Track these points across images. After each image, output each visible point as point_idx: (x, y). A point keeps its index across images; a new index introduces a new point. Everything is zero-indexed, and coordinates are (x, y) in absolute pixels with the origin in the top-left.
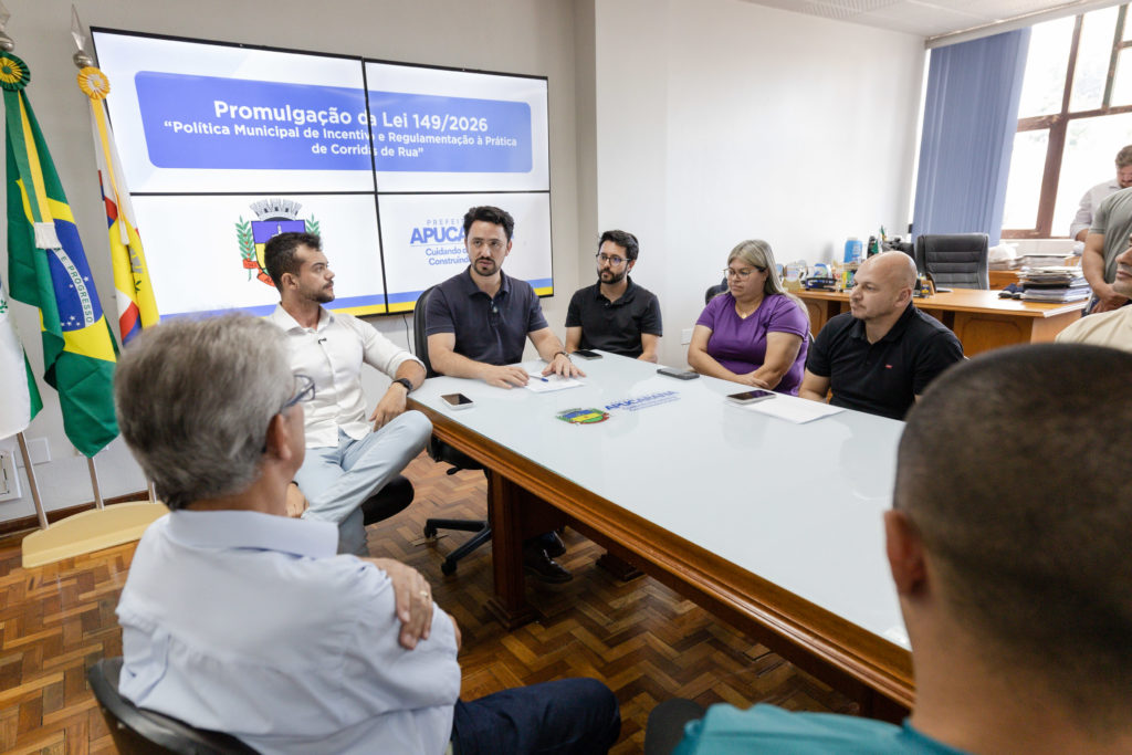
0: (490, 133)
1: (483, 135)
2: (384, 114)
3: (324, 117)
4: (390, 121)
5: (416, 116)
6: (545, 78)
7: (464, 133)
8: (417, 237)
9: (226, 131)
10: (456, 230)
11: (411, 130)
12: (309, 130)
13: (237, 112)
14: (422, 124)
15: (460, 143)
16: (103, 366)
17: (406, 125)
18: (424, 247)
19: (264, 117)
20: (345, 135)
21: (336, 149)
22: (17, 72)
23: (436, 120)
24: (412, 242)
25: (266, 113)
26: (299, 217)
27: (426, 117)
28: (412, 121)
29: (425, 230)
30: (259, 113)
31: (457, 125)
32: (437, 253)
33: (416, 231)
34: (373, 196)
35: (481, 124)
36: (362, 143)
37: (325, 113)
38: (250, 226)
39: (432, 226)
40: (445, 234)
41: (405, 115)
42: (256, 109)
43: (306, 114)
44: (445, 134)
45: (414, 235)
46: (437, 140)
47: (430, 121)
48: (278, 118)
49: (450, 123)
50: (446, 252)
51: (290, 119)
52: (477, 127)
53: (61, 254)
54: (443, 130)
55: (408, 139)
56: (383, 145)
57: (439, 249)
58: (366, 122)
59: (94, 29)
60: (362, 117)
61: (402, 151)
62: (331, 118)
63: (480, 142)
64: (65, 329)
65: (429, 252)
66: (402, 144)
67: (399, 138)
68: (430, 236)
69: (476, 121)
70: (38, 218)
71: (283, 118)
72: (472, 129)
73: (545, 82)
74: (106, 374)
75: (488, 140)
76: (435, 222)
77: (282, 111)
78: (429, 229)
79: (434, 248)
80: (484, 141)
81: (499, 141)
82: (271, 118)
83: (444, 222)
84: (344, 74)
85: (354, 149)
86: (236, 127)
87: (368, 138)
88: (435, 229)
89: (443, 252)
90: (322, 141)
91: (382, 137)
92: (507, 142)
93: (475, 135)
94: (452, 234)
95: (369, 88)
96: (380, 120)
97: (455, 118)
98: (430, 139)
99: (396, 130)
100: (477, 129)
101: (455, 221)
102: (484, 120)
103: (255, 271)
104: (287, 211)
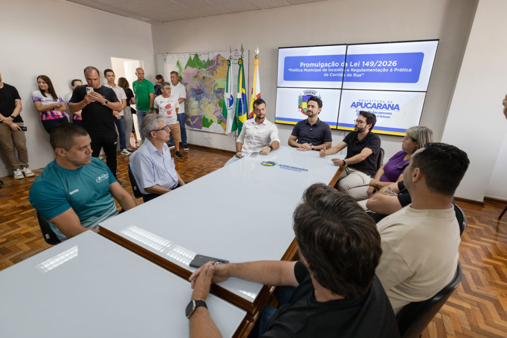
0: (398, 67)
1: (393, 68)
2: (351, 63)
3: (330, 65)
4: (353, 64)
5: (364, 62)
6: (438, 40)
7: (384, 67)
8: (354, 105)
9: (302, 70)
10: (371, 104)
11: (361, 67)
12: (324, 69)
13: (305, 65)
14: (366, 65)
15: (381, 71)
17: (359, 66)
18: (356, 109)
20: (335, 70)
21: (332, 75)
22: (241, 62)
23: (372, 63)
24: (351, 107)
25: (313, 65)
27: (368, 62)
28: (361, 64)
29: (358, 103)
30: (311, 65)
31: (382, 64)
33: (354, 103)
34: (340, 90)
35: (394, 63)
36: (340, 73)
37: (330, 63)
38: (302, 97)
39: (361, 102)
40: (366, 105)
41: (359, 62)
43: (324, 64)
44: (375, 68)
46: (371, 70)
49: (378, 64)
51: (319, 66)
52: (392, 64)
54: (374, 66)
55: (358, 71)
56: (348, 73)
58: (344, 66)
59: (279, 48)
60: (342, 64)
61: (355, 75)
62: (332, 65)
63: (391, 70)
66: (356, 72)
67: (355, 70)
68: (359, 105)
69: (391, 62)
71: (317, 66)
72: (389, 65)
73: (438, 42)
75: (396, 69)
77: (318, 64)
78: (360, 103)
80: (393, 70)
81: (401, 70)
83: (366, 101)
84: (340, 50)
85: (338, 74)
86: (304, 69)
87: (343, 70)
90: (328, 72)
91: (348, 70)
92: (406, 70)
93: (389, 68)
94: (369, 106)
95: (348, 54)
96: (349, 64)
97: (381, 62)
98: (368, 70)
99: (354, 68)
100: (391, 66)
101: (371, 101)
102: (396, 61)
103: (301, 109)
104: (313, 93)
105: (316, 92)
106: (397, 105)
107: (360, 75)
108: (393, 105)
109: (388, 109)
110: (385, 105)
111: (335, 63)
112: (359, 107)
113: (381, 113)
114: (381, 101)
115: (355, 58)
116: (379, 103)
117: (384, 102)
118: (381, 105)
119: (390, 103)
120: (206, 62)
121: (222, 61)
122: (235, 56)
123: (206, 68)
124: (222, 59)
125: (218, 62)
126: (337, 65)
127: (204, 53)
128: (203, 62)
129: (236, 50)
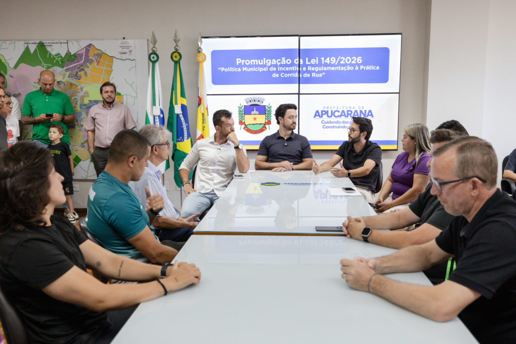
0: (364, 64)
1: (359, 65)
2: (307, 59)
3: (279, 62)
4: (309, 61)
5: (323, 58)
7: (348, 64)
8: (317, 114)
9: (239, 70)
10: (339, 112)
11: (320, 65)
12: (272, 68)
13: (244, 62)
14: (326, 61)
15: (345, 70)
17: (317, 63)
18: (321, 119)
19: (254, 64)
20: (287, 69)
21: (283, 75)
22: (178, 57)
23: (333, 59)
24: (315, 117)
25: (256, 62)
26: (263, 104)
27: (328, 59)
28: (320, 61)
29: (322, 111)
30: (253, 62)
31: (345, 61)
32: (327, 123)
33: (317, 112)
34: (297, 95)
35: (358, 60)
36: (295, 72)
37: (280, 60)
38: (243, 107)
39: (326, 110)
40: (333, 113)
41: (317, 58)
42: (252, 61)
43: (272, 61)
44: (337, 66)
46: (333, 69)
47: (330, 60)
48: (260, 64)
49: (340, 60)
50: (332, 123)
51: (265, 63)
52: (356, 61)
53: (181, 116)
54: (336, 64)
55: (317, 69)
56: (304, 72)
58: (298, 63)
59: (202, 38)
60: (296, 61)
61: (314, 75)
62: (282, 62)
63: (357, 68)
65: (323, 122)
66: (314, 71)
67: (313, 69)
70: (176, 103)
71: (262, 63)
72: (353, 62)
73: (401, 35)
75: (362, 67)
76: (328, 108)
77: (262, 60)
78: (324, 111)
79: (326, 121)
80: (359, 68)
81: (368, 68)
82: (257, 64)
83: (333, 108)
84: (290, 43)
85: (291, 74)
86: (243, 68)
87: (298, 69)
88: (328, 111)
89: (330, 122)
90: (277, 72)
91: (304, 69)
92: (373, 68)
93: (354, 65)
94: (337, 114)
95: (301, 48)
96: (304, 61)
97: (344, 58)
98: (329, 68)
99: (312, 65)
100: (355, 63)
101: (339, 108)
102: (361, 58)
103: (243, 126)
104: (259, 101)
105: (264, 99)
106: (370, 111)
107: (321, 75)
108: (365, 111)
110: (356, 111)
111: (286, 59)
112: (325, 116)
114: (350, 108)
115: (311, 53)
116: (349, 109)
117: (354, 108)
118: (351, 111)
119: (361, 109)
120: (63, 56)
121: (98, 55)
122: (123, 47)
123: (63, 67)
124: (96, 53)
125: (88, 56)
126: (289, 61)
127: (57, 41)
128: (55, 57)
129: (124, 38)
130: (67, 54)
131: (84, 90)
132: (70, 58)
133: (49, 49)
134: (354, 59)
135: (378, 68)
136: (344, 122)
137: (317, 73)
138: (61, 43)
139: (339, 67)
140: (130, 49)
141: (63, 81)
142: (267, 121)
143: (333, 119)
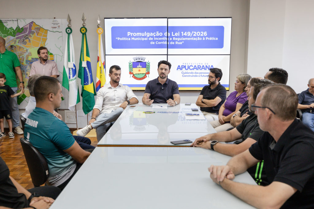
0: (208, 36)
1: (205, 37)
2: (172, 33)
3: (155, 34)
4: (174, 34)
5: (182, 33)
7: (198, 36)
8: (179, 68)
9: (130, 39)
10: (192, 66)
11: (181, 36)
12: (150, 38)
13: (133, 34)
14: (184, 34)
15: (196, 40)
16: (91, 94)
17: (179, 35)
18: (181, 71)
19: (139, 35)
20: (160, 39)
21: (157, 43)
22: (85, 31)
23: (189, 33)
24: (177, 69)
25: (140, 34)
26: (145, 61)
27: (186, 33)
28: (181, 34)
29: (182, 66)
30: (138, 34)
31: (196, 34)
32: (185, 73)
33: (179, 66)
34: (166, 56)
35: (205, 34)
36: (165, 41)
37: (155, 33)
38: (132, 63)
39: (184, 65)
40: (189, 67)
41: (179, 32)
42: (137, 33)
43: (150, 34)
44: (192, 37)
45: (178, 67)
46: (189, 39)
47: (187, 34)
48: (142, 35)
49: (193, 34)
50: (189, 73)
51: (145, 35)
52: (203, 34)
53: (87, 68)
55: (179, 39)
56: (171, 41)
57: (186, 72)
58: (167, 35)
59: (105, 18)
60: (166, 34)
61: (177, 43)
62: (157, 35)
63: (204, 39)
64: (84, 85)
65: (183, 73)
66: (177, 41)
67: (176, 39)
68: (183, 68)
69: (203, 32)
70: (83, 60)
71: (144, 35)
72: (202, 35)
73: (231, 19)
74: (91, 96)
75: (207, 38)
76: (186, 64)
77: (144, 33)
79: (184, 72)
80: (205, 39)
81: (211, 39)
82: (141, 35)
83: (189, 64)
84: (162, 22)
85: (162, 42)
86: (132, 38)
87: (167, 39)
88: (185, 66)
89: (187, 73)
90: (153, 41)
91: (171, 39)
92: (214, 39)
93: (202, 37)
94: (191, 68)
95: (169, 26)
96: (171, 34)
97: (195, 32)
98: (186, 39)
99: (176, 37)
100: (203, 35)
101: (193, 64)
102: (206, 32)
103: (132, 75)
104: (142, 59)
105: (145, 58)
106: (212, 66)
107: (181, 43)
108: (209, 66)
109: (206, 69)
110: (203, 66)
112: (184, 69)
113: (201, 73)
114: (200, 64)
115: (175, 29)
116: (199, 65)
117: (202, 64)
118: (200, 66)
119: (206, 65)
120: (15, 29)
121: (37, 28)
122: (54, 24)
123: (14, 36)
124: (36, 27)
125: (31, 30)
126: (161, 34)
127: (11, 20)
128: (9, 30)
129: (55, 18)
130: (17, 28)
131: (29, 51)
132: (19, 31)
133: (5, 24)
134: (202, 33)
135: (217, 39)
136: (196, 73)
137: (179, 41)
138: (13, 21)
139: (193, 38)
140: (59, 25)
141: (15, 45)
142: (147, 72)
143: (189, 71)
